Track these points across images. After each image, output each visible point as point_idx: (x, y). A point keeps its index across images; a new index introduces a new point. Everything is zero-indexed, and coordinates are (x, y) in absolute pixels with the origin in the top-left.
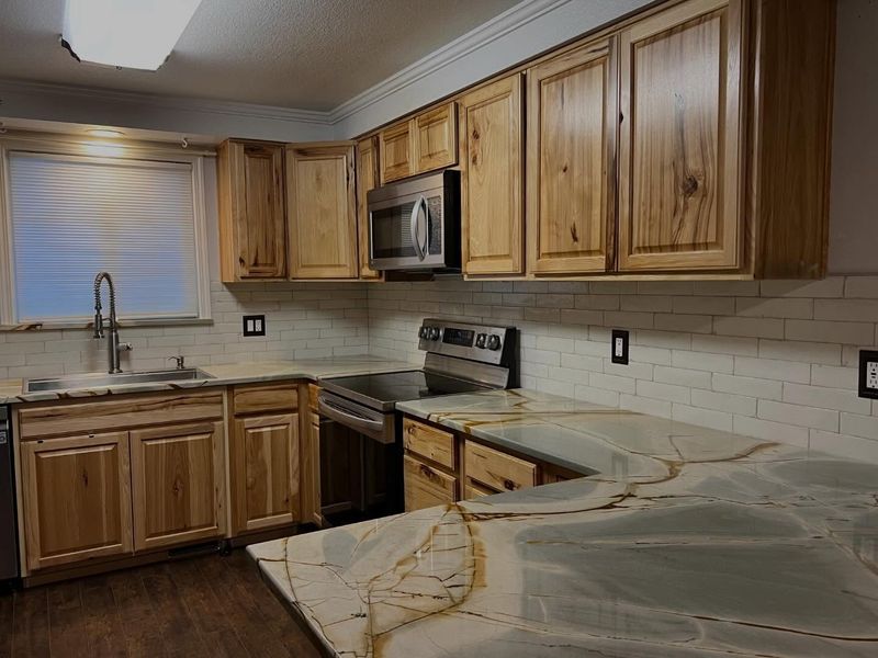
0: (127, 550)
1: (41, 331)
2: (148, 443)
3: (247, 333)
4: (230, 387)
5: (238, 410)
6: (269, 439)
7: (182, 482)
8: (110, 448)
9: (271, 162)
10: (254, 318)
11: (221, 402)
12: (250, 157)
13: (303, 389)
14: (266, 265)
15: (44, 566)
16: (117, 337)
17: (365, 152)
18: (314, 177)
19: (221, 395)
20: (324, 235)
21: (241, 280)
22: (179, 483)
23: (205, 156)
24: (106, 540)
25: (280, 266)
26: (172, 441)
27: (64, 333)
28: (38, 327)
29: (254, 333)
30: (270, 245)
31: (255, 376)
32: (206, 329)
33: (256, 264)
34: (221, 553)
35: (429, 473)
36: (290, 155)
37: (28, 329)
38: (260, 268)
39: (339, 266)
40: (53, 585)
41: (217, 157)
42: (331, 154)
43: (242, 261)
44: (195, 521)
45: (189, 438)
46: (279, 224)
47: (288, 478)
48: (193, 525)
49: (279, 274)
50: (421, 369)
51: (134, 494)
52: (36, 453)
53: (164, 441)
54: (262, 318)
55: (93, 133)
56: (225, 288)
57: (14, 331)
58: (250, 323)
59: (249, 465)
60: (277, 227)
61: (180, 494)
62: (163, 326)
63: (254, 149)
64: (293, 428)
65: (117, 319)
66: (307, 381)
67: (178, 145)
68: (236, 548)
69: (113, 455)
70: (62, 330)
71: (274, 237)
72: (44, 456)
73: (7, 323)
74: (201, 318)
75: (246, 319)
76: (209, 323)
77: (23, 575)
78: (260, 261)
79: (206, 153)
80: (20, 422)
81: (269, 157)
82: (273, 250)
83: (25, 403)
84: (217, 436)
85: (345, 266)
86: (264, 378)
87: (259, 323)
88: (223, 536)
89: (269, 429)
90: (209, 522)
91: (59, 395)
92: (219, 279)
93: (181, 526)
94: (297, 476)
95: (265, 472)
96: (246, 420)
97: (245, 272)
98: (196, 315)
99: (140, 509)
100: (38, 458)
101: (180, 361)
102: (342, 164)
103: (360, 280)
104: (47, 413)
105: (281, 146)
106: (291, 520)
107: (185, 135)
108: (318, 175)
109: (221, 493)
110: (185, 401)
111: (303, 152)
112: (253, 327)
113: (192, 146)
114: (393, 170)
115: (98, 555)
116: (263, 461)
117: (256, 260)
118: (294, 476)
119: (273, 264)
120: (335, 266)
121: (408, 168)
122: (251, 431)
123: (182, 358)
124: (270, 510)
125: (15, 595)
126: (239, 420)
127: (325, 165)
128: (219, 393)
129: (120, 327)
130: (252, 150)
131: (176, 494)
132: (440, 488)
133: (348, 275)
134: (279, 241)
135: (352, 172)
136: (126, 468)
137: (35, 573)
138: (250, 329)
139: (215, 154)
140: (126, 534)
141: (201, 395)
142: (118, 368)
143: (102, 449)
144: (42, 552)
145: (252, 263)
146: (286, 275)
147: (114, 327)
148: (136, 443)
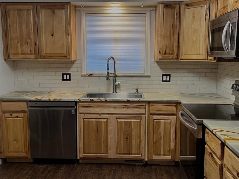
0: (109, 157)
1: (93, 76)
2: (118, 120)
3: (163, 81)
4: (149, 103)
5: (151, 112)
6: (163, 125)
7: (129, 136)
8: (106, 120)
9: (174, 11)
10: (166, 75)
11: (145, 108)
12: (166, 9)
13: (178, 106)
14: (169, 54)
15: (84, 157)
16: (116, 80)
17: (213, 3)
18: (192, 15)
19: (145, 106)
20: (194, 41)
21: (159, 60)
22: (128, 137)
23: (151, 10)
24: (103, 152)
25: (175, 54)
26: (126, 120)
27: (100, 77)
28: (92, 75)
29: (166, 81)
30: (171, 46)
31: (161, 99)
32: (148, 78)
33: (165, 54)
34: (143, 166)
35: (212, 157)
36: (183, 6)
37: (89, 75)
38: (167, 55)
39: (199, 54)
40: (87, 164)
41: (156, 10)
42: (199, 5)
43: (160, 52)
44: (133, 152)
45: (133, 120)
46: (176, 37)
47: (170, 142)
48: (132, 153)
49: (175, 57)
50: (232, 103)
51: (112, 138)
52: (83, 118)
53: (124, 120)
54: (169, 75)
55: (111, 5)
56: (156, 63)
57: (85, 76)
58: (164, 77)
59: (154, 134)
60: (175, 38)
61: (128, 141)
62: (132, 77)
63: (167, 5)
64: (173, 121)
65: (116, 73)
66: (180, 103)
67: (140, 7)
68: (149, 165)
69: (106, 123)
70: (100, 76)
71: (174, 42)
72: (85, 120)
73: (83, 73)
74: (146, 74)
75: (163, 75)
76: (149, 76)
77: (78, 158)
78: (167, 52)
79: (151, 9)
80: (79, 108)
81: (174, 8)
82: (173, 48)
83: (80, 101)
84: (143, 121)
85: (202, 54)
86: (162, 100)
87: (168, 77)
88: (144, 159)
89: (163, 121)
90: (138, 153)
91: (90, 99)
92: (154, 59)
93: (128, 152)
94: (174, 142)
95: (161, 138)
96: (154, 116)
97: (161, 57)
98: (144, 73)
99: (114, 144)
100: (83, 120)
101: (137, 90)
102: (204, 8)
103: (208, 61)
104: (87, 105)
105: (180, 3)
106: (171, 159)
107: (142, 2)
108: (194, 14)
109: (143, 142)
110: (132, 106)
111: (187, 5)
112: (166, 79)
113: (145, 7)
114: (222, 9)
115: (100, 157)
116: (160, 133)
117: (165, 52)
118: (173, 141)
119: (172, 54)
120: (197, 54)
121: (227, 8)
122: (156, 121)
123: (138, 89)
124: (162, 153)
125: (76, 164)
126: (151, 116)
127: (196, 10)
128: (144, 104)
129: (117, 76)
130: (167, 6)
131: (127, 140)
132: (215, 165)
133: (203, 58)
134: (176, 44)
135: (208, 12)
136: (111, 128)
137: (81, 158)
138: (164, 79)
139: (155, 9)
140: (110, 151)
141: (137, 104)
142: (116, 91)
143: (103, 120)
144: (84, 152)
145: (164, 53)
146: (178, 58)
147: (115, 76)
148: (114, 119)
